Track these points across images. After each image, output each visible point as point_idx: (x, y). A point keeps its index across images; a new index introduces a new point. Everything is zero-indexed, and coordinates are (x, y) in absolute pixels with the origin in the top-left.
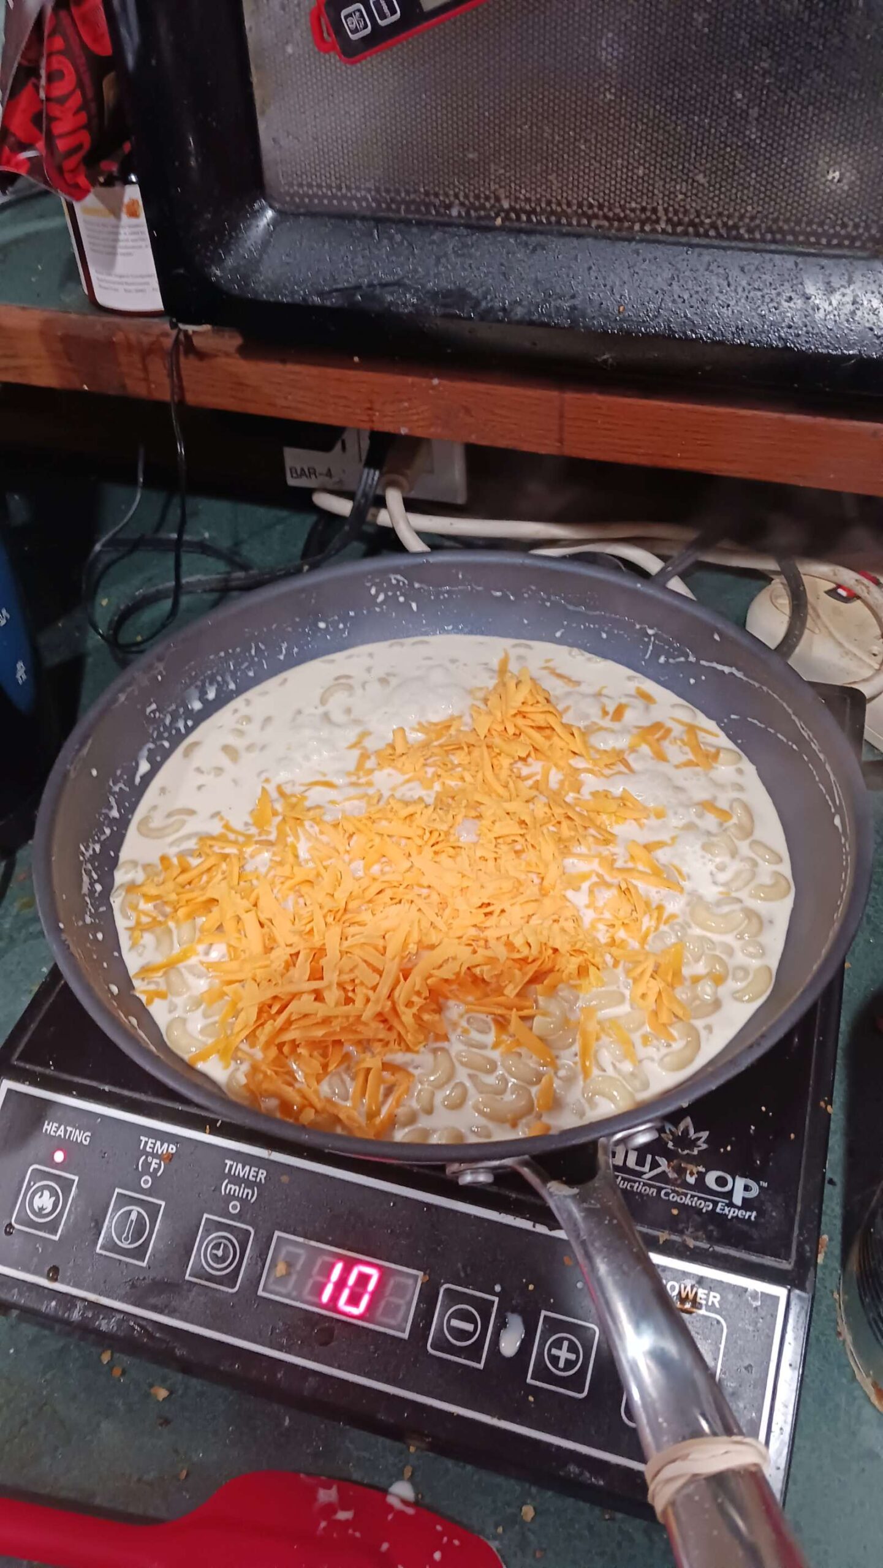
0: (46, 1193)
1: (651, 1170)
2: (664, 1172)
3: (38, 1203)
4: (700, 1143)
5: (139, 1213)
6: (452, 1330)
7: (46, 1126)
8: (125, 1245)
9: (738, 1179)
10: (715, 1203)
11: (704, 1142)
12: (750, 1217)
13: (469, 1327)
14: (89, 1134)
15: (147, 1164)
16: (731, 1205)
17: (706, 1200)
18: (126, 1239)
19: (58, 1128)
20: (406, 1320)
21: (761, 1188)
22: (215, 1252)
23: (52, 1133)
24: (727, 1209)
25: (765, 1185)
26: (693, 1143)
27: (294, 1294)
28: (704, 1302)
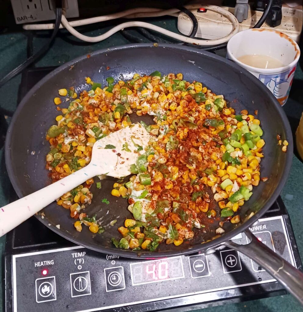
0: (46, 286)
3: (44, 291)
5: (81, 278)
6: (197, 269)
7: (35, 265)
8: (81, 291)
13: (202, 266)
14: (53, 260)
15: (78, 262)
18: (81, 288)
19: (40, 263)
20: (181, 272)
22: (112, 279)
23: (40, 266)
27: (144, 280)
28: (262, 229)
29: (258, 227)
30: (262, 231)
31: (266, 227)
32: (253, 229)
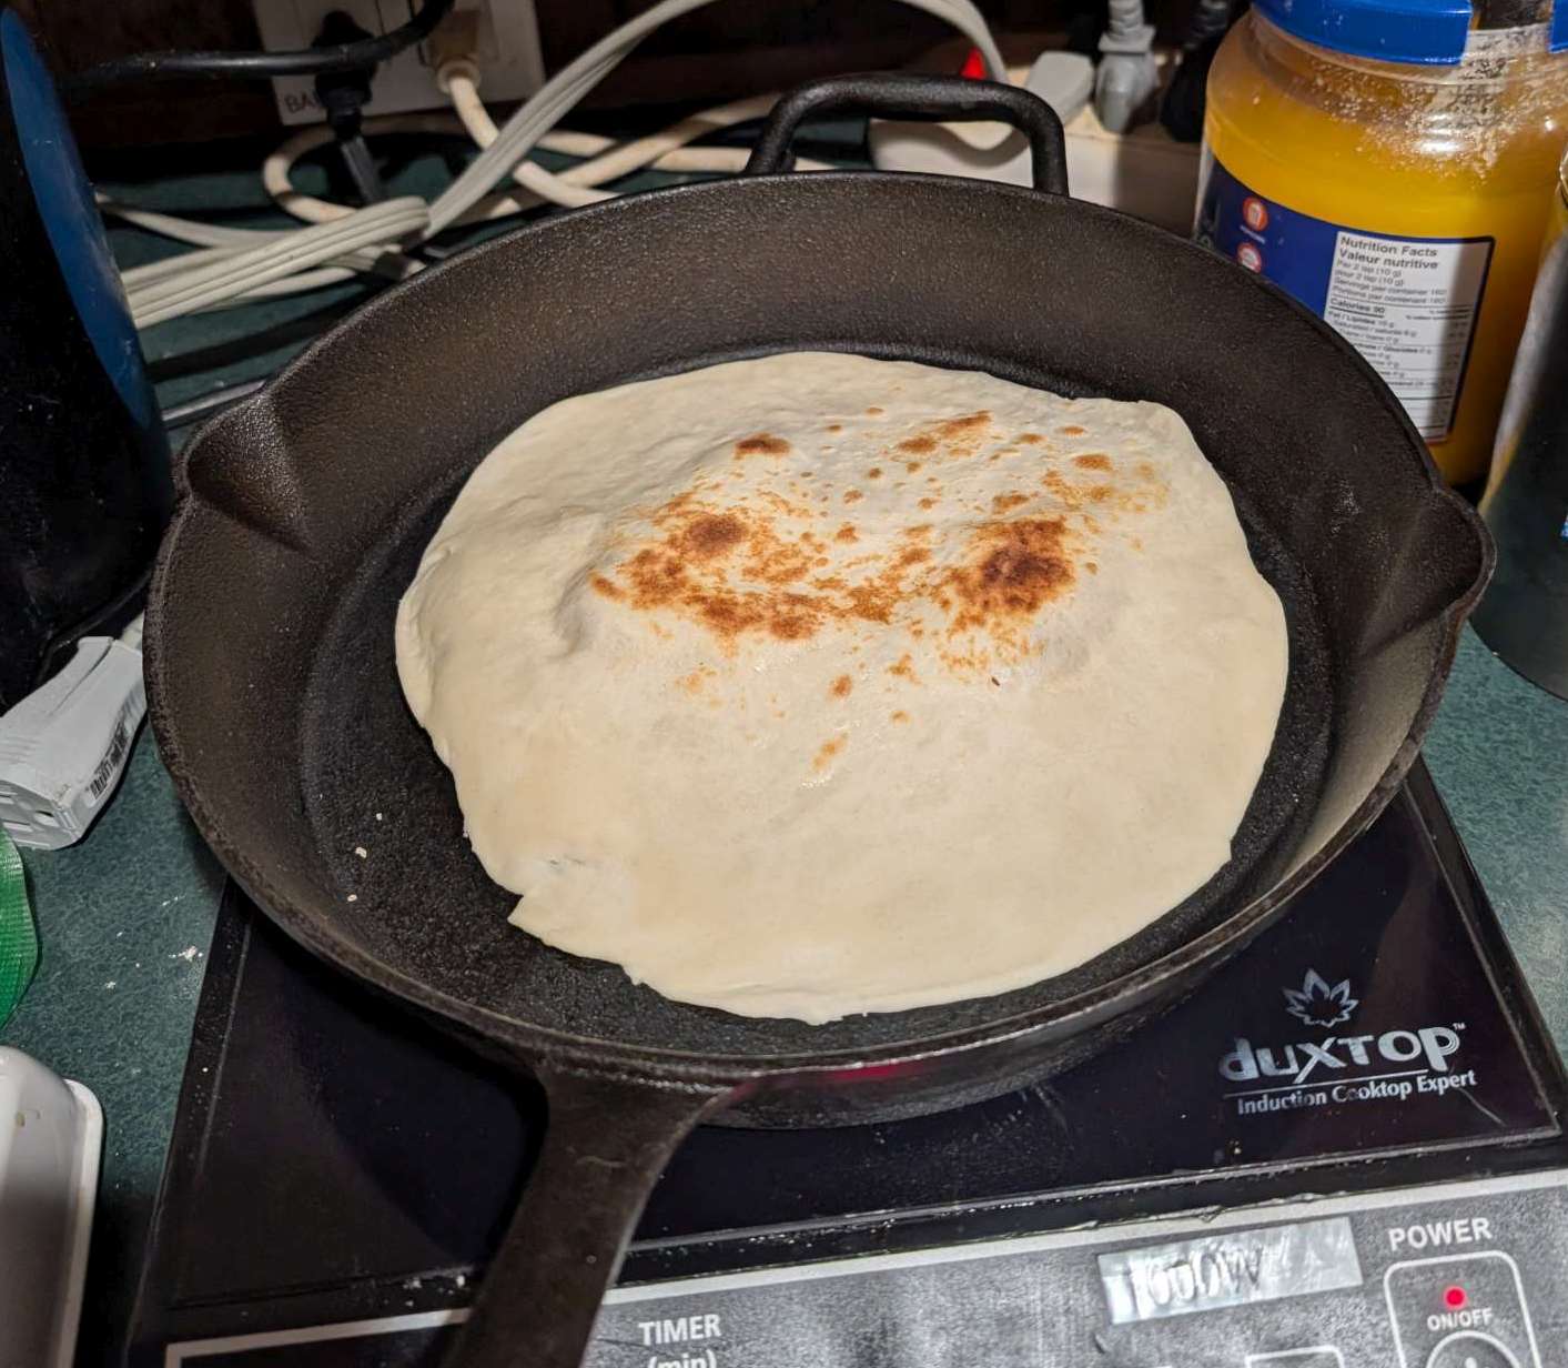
1: (1302, 1066)
2: (1320, 1065)
4: (1344, 1001)
9: (1421, 1032)
10: (1413, 1080)
11: (1350, 998)
12: (1467, 1080)
16: (1434, 1074)
17: (1399, 1081)
21: (1459, 1033)
24: (1432, 1083)
25: (1462, 1026)
26: (1335, 1007)
28: (1469, 1239)
29: (1449, 1225)
30: (1463, 1249)
31: (1489, 1229)
32: (1418, 1237)
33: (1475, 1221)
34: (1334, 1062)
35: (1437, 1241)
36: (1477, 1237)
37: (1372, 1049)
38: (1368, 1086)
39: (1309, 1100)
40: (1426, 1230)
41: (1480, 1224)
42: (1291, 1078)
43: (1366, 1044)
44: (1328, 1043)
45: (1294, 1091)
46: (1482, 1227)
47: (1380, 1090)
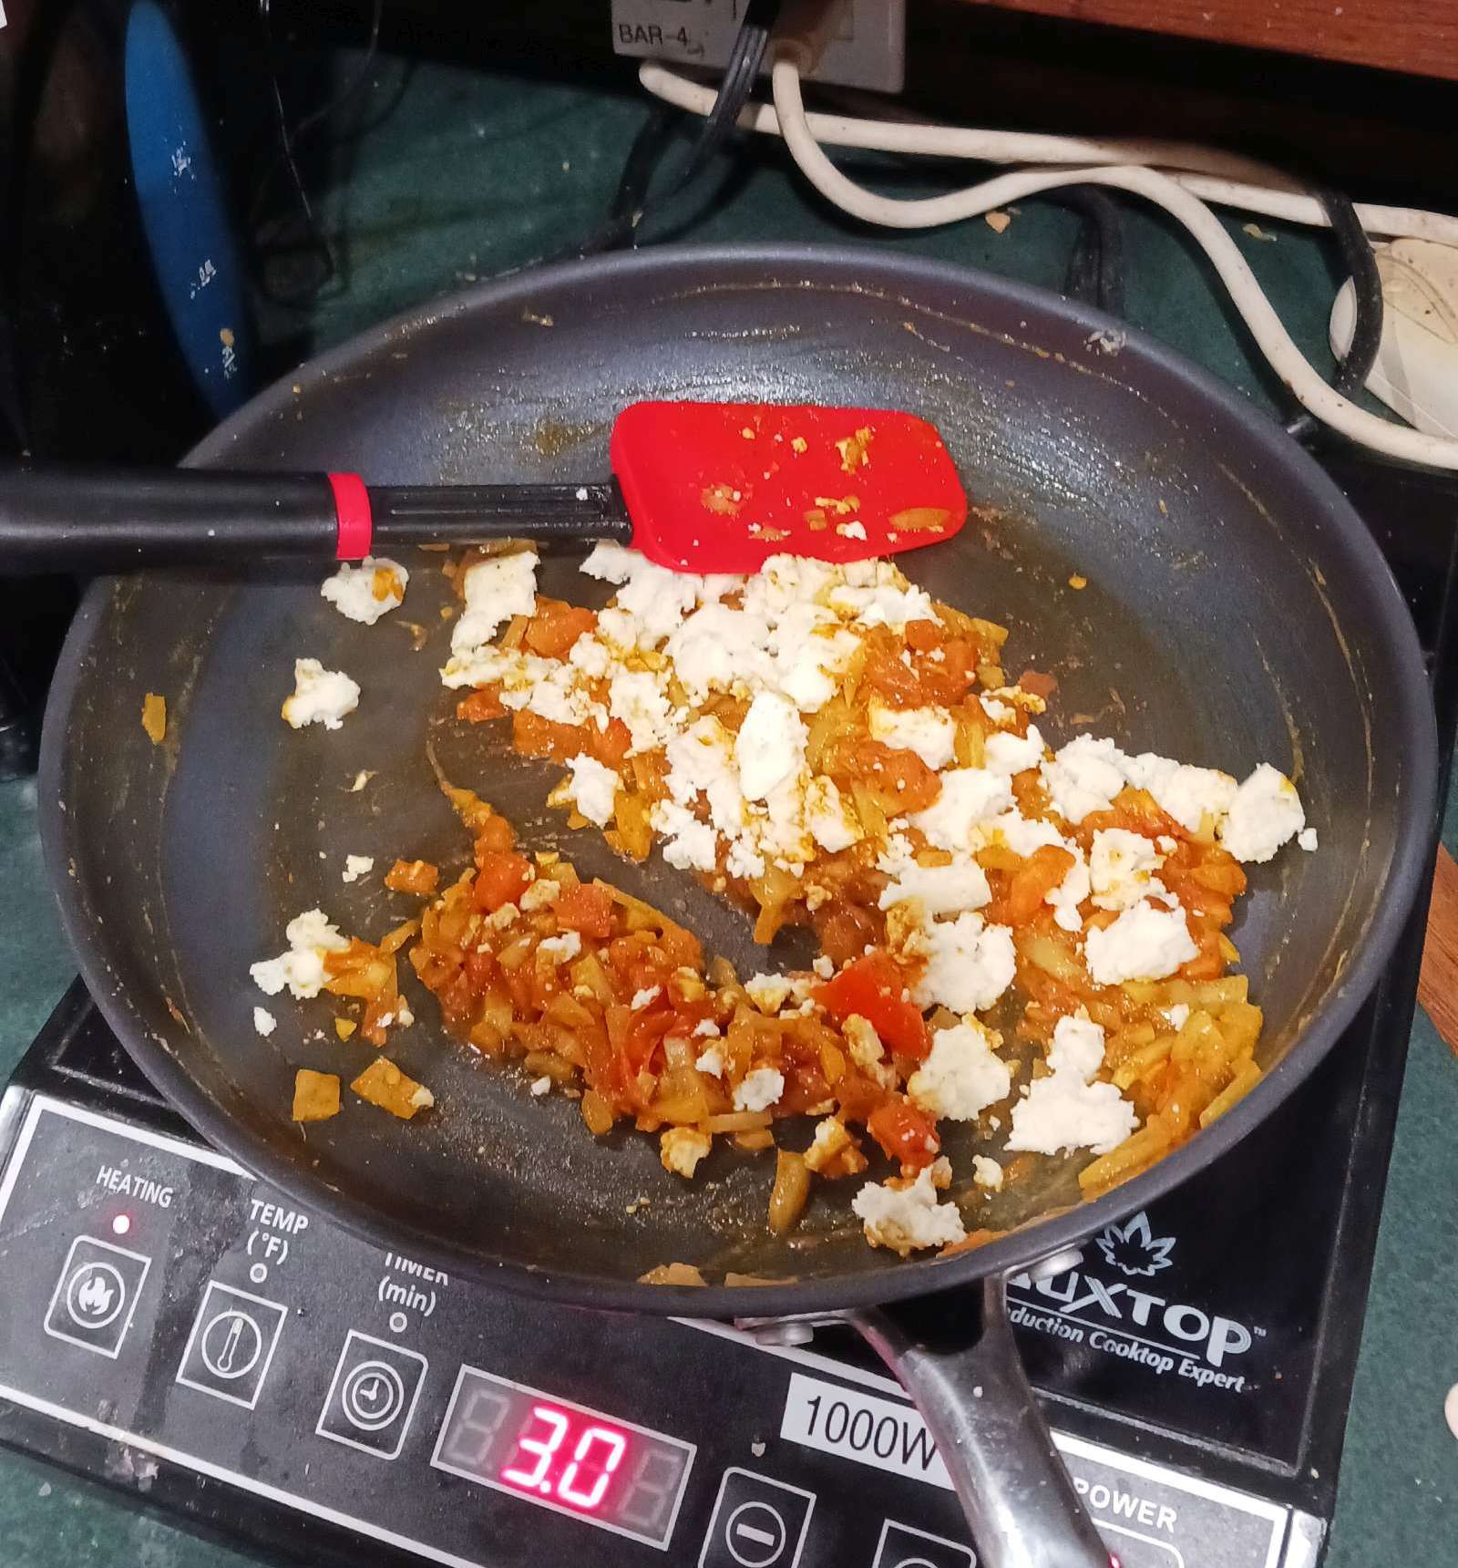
0: (100, 1282)
1: (1075, 1299)
2: (1097, 1304)
3: (86, 1297)
4: (1157, 1257)
5: (245, 1323)
6: (738, 1540)
7: (101, 1175)
8: (222, 1373)
9: (1217, 1320)
10: (1178, 1360)
11: (1166, 1256)
12: (1233, 1385)
13: (767, 1539)
14: (170, 1190)
15: (261, 1246)
16: (1204, 1364)
17: (1163, 1353)
19: (121, 1178)
21: (1256, 1337)
22: (363, 1392)
23: (111, 1186)
24: (1196, 1370)
26: (1145, 1258)
27: (488, 1468)
28: (1149, 1522)
29: (1136, 1501)
30: (1140, 1528)
31: (1175, 1522)
32: (1100, 1496)
33: (1164, 1509)
34: (1112, 1309)
35: (1117, 1509)
36: (1159, 1525)
37: (1156, 1314)
38: (1130, 1346)
39: (1065, 1331)
40: (1112, 1498)
41: (1168, 1515)
42: (1057, 1304)
43: (1153, 1306)
44: (1119, 1288)
45: (1055, 1318)
46: (1168, 1516)
47: (1140, 1355)
